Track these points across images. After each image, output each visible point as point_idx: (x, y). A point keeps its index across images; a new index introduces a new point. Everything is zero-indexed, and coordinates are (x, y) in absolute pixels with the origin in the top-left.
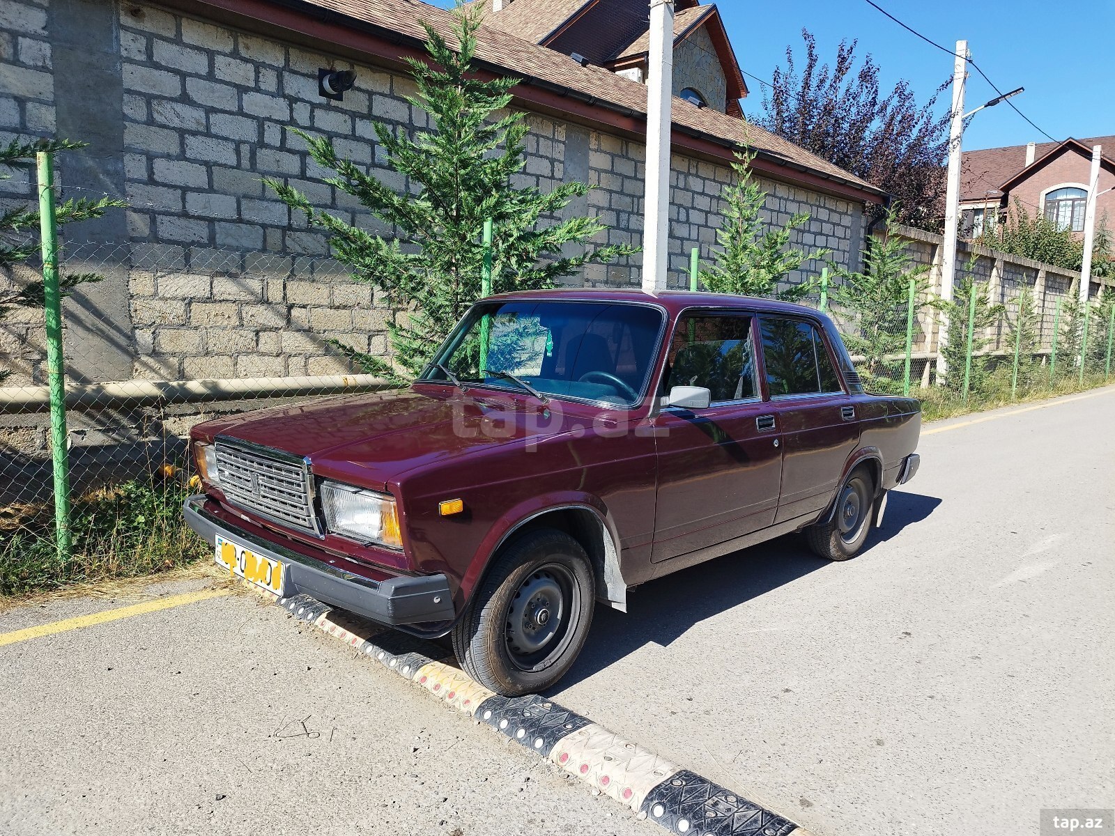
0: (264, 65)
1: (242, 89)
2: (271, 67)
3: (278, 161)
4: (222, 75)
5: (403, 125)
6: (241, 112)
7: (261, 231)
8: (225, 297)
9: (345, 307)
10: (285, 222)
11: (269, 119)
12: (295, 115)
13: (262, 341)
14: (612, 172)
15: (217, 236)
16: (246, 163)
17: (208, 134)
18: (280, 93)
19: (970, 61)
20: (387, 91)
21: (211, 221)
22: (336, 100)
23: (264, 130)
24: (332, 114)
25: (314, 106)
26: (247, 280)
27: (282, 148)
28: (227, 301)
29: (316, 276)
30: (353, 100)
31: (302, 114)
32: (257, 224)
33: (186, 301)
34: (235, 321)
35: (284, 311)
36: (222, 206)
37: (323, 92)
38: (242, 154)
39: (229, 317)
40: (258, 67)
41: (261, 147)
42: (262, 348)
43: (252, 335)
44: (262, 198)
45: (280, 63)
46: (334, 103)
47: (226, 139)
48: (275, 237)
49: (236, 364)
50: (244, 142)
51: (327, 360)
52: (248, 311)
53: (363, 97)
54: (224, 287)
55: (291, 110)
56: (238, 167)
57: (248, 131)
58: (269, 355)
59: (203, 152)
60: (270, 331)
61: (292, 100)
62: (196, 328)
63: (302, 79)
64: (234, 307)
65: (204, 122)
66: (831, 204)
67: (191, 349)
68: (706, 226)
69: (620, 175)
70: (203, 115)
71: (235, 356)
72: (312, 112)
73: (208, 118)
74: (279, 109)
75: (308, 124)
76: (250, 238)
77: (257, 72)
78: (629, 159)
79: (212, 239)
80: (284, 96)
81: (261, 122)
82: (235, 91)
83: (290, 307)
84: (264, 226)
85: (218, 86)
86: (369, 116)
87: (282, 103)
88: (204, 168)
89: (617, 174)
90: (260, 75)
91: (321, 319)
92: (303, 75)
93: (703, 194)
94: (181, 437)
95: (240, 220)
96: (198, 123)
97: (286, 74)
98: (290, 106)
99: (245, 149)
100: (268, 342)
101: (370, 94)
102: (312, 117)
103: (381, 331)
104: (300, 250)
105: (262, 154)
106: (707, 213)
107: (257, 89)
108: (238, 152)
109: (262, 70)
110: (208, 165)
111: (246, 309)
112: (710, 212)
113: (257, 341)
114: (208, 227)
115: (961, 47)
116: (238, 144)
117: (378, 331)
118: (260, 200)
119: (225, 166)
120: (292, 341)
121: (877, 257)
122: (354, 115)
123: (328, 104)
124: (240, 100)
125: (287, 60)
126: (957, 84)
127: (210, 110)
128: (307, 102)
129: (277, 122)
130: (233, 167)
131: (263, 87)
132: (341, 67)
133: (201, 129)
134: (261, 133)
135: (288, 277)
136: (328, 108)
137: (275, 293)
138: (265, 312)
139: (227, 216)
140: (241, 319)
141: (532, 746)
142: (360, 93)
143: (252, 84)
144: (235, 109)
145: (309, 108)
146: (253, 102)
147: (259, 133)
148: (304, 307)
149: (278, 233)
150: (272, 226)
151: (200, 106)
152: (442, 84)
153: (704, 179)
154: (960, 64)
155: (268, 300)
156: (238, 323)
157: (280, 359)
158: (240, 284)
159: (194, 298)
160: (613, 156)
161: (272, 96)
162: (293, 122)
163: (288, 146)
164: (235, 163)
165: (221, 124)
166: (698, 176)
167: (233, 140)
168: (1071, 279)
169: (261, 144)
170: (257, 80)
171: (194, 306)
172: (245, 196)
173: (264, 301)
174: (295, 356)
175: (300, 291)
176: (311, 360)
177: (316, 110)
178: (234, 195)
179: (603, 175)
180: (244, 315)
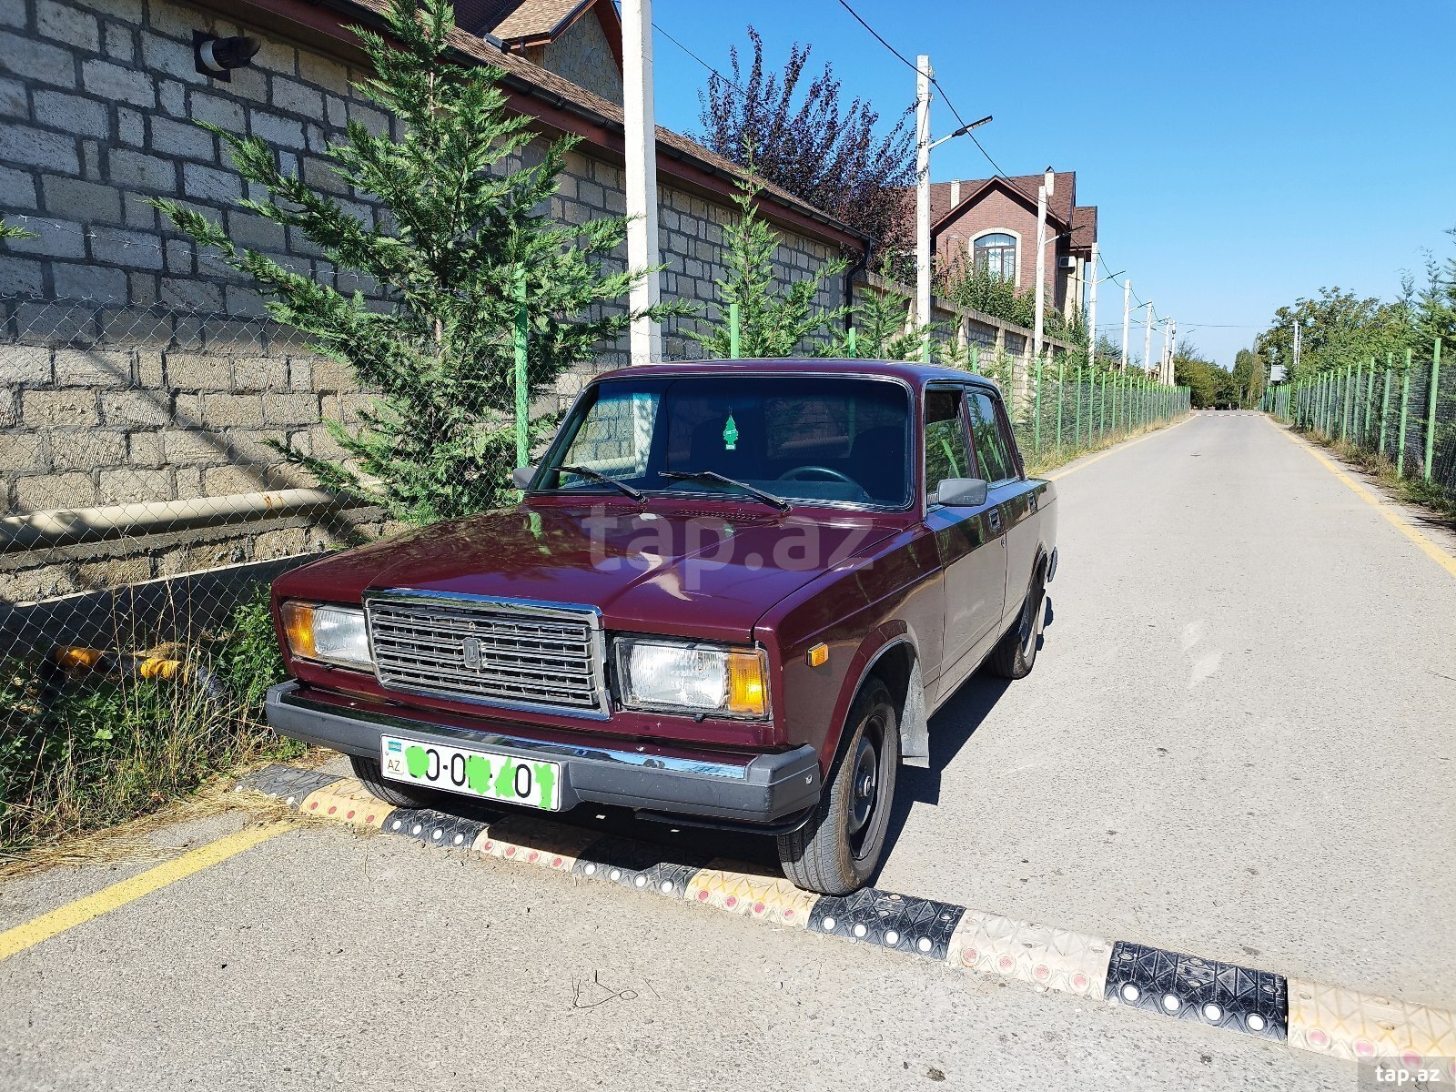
0: (112, 19)
1: (81, 55)
2: (123, 23)
3: (143, 169)
4: (49, 30)
5: (316, 123)
6: (80, 91)
7: (123, 277)
8: (75, 380)
9: (254, 392)
10: (159, 265)
11: (125, 104)
12: (164, 101)
13: (135, 446)
14: (577, 201)
15: (57, 285)
16: (93, 171)
17: (32, 122)
18: (137, 64)
19: (933, 81)
20: (291, 72)
21: (45, 261)
22: (221, 79)
23: (118, 121)
24: (216, 100)
25: (190, 88)
26: (109, 354)
27: (147, 149)
28: (79, 386)
29: (209, 346)
30: (245, 82)
31: (173, 98)
32: (117, 266)
33: (16, 388)
34: (92, 418)
35: (166, 398)
36: (62, 238)
37: (201, 67)
38: (87, 157)
39: (83, 412)
40: (103, 22)
41: (115, 147)
42: (136, 457)
43: (119, 438)
44: (122, 226)
45: (137, 18)
46: (218, 84)
47: (60, 131)
48: (144, 284)
49: (97, 484)
50: (90, 138)
51: (231, 471)
52: (112, 401)
53: (259, 78)
54: (73, 364)
55: (157, 92)
56: (81, 176)
57: (94, 121)
58: (147, 468)
59: (29, 152)
60: (146, 431)
61: (158, 77)
62: (32, 431)
63: (169, 44)
64: (90, 395)
65: (24, 102)
66: (809, 248)
67: (28, 464)
68: (684, 274)
69: (586, 204)
70: (22, 91)
71: (95, 474)
72: (187, 96)
73: (30, 97)
74: (138, 89)
75: (182, 114)
76: (108, 289)
77: (102, 31)
78: (596, 184)
79: (49, 290)
80: (145, 69)
81: (113, 108)
82: (68, 56)
83: (176, 392)
84: (127, 270)
85: (44, 47)
86: (269, 108)
87: (142, 80)
88: (29, 177)
89: (583, 203)
90: (107, 34)
91: (220, 410)
92: (170, 38)
93: (678, 232)
94: (21, 605)
95: (90, 260)
96: (16, 103)
97: (145, 35)
98: (155, 84)
99: (91, 149)
100: (143, 447)
101: (269, 74)
102: (188, 105)
103: (305, 425)
104: (182, 306)
105: (118, 158)
106: (685, 257)
107: (104, 57)
108: (80, 153)
109: (111, 28)
110: (36, 172)
111: (109, 397)
112: (687, 256)
113: (128, 446)
114: (42, 271)
115: (922, 62)
116: (80, 140)
117: (300, 426)
118: (119, 228)
119: (61, 174)
120: (181, 445)
121: (873, 314)
122: (248, 105)
123: (210, 86)
124: (79, 72)
125: (146, 14)
126: (921, 109)
127: (34, 86)
128: (180, 80)
129: (137, 108)
130: (74, 177)
131: (113, 54)
132: (226, 31)
133: (22, 113)
134: (114, 125)
135: (169, 348)
136: (209, 91)
137: (150, 371)
138: (137, 403)
139: (71, 254)
140: (101, 414)
141: (917, 950)
142: (253, 72)
143: (95, 48)
144: (71, 85)
145: (183, 90)
146: (100, 77)
147: (111, 124)
148: (195, 393)
149: (149, 281)
150: (138, 269)
151: (16, 77)
152: (406, 68)
153: (679, 213)
154: (923, 81)
155: (140, 383)
156: (97, 421)
157: (164, 472)
158: (97, 360)
159: (26, 383)
160: (579, 179)
161: (128, 69)
162: (160, 110)
163: (155, 147)
164: (77, 171)
165: (52, 108)
166: (672, 210)
167: (72, 134)
168: (1025, 338)
169: (115, 142)
170: (102, 43)
171: (28, 396)
172: (96, 223)
173: (134, 385)
174: (186, 466)
175: (187, 368)
176: (209, 472)
177: (192, 94)
178: (79, 220)
179: (568, 204)
180: (105, 408)
